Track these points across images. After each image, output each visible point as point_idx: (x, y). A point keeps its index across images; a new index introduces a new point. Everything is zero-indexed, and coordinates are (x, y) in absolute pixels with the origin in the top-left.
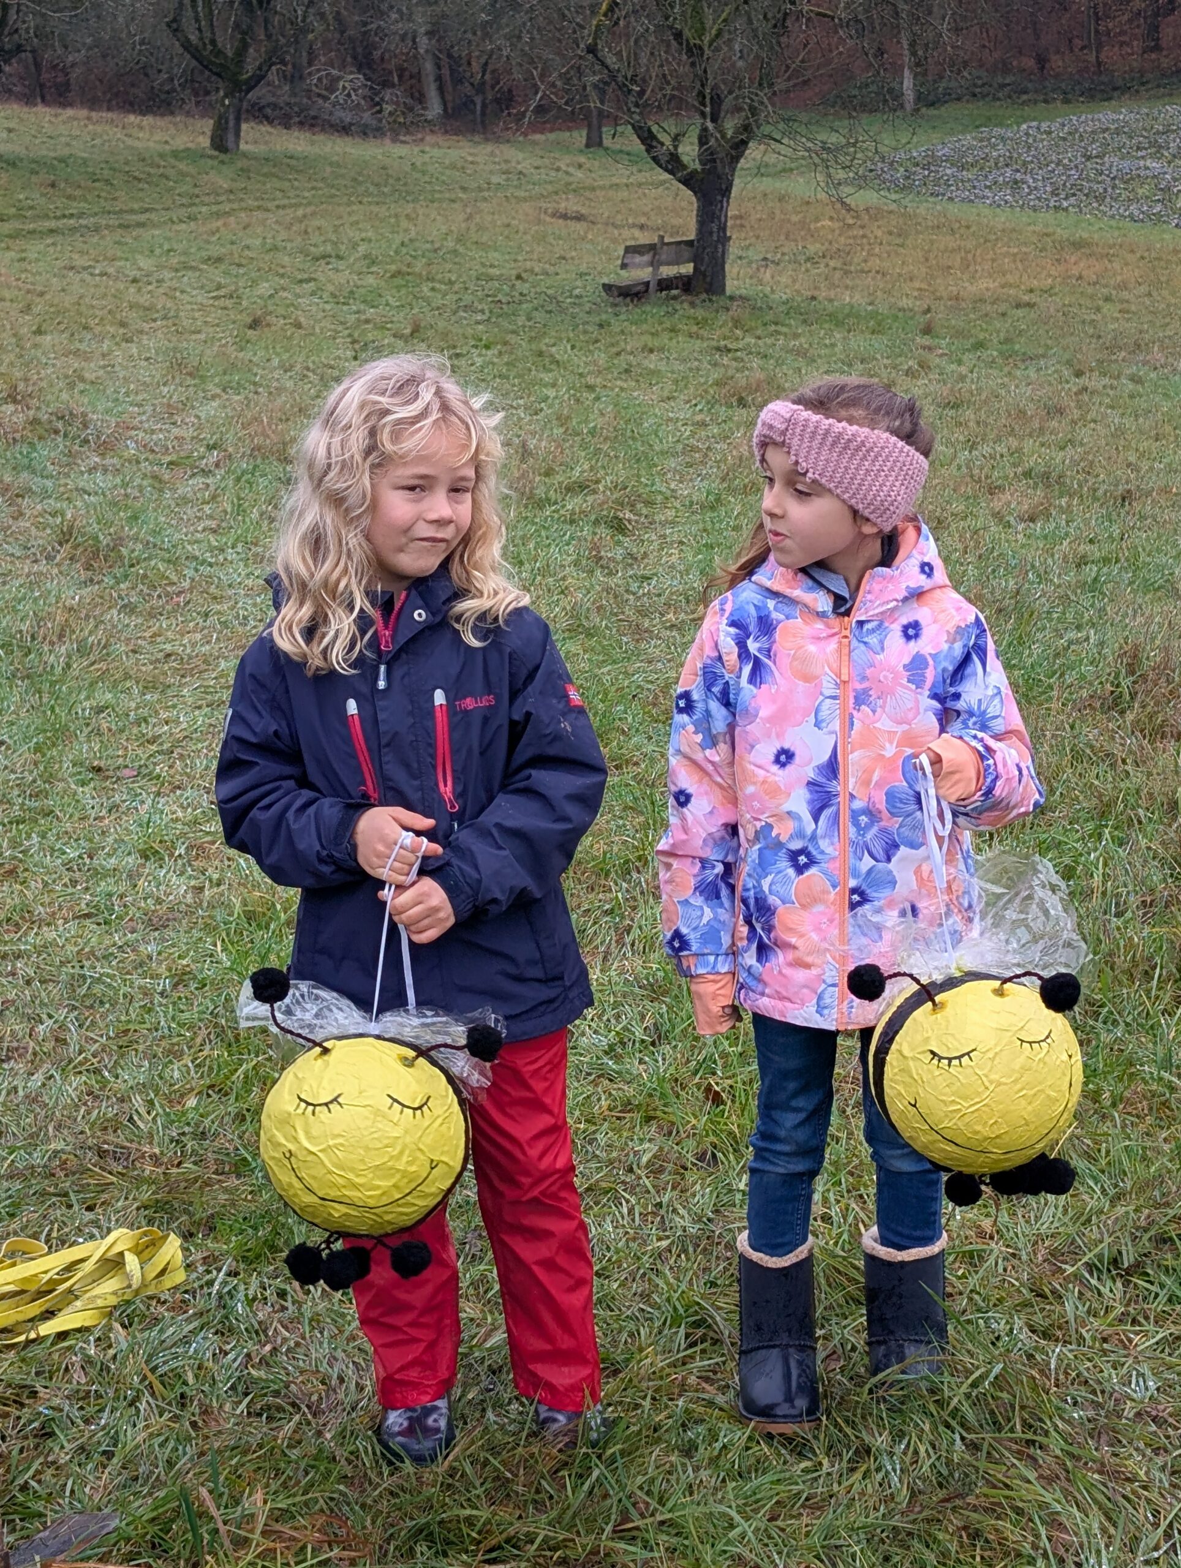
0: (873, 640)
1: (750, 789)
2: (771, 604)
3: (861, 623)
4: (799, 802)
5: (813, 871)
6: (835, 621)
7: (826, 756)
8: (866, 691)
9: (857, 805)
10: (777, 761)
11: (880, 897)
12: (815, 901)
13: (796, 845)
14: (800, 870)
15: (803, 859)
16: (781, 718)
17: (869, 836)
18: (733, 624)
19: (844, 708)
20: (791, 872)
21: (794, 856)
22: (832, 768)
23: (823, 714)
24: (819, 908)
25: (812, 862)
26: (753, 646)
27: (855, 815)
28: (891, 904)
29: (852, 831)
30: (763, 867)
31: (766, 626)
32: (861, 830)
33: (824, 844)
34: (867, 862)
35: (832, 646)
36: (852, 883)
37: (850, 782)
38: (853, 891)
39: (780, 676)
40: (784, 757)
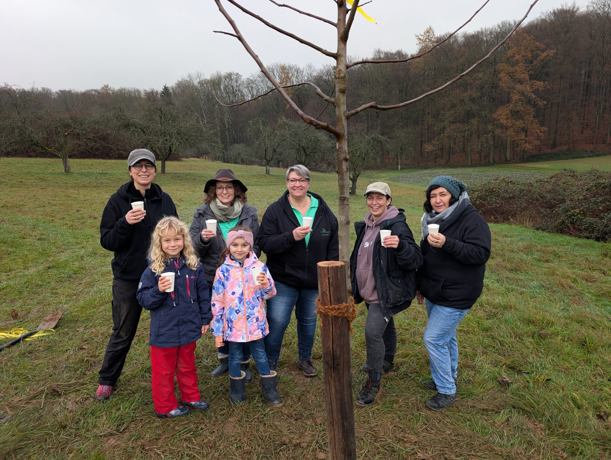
0: (248, 271)
1: (228, 300)
2: (228, 267)
3: (245, 268)
4: (237, 301)
5: (240, 313)
6: (240, 268)
7: (241, 292)
8: (247, 280)
9: (247, 300)
10: (232, 294)
11: (252, 317)
12: (241, 318)
13: (237, 309)
14: (237, 313)
15: (238, 311)
16: (232, 286)
17: (250, 306)
18: (221, 271)
19: (244, 283)
20: (236, 314)
21: (236, 311)
22: (242, 294)
23: (240, 284)
24: (241, 320)
25: (240, 312)
26: (226, 274)
27: (247, 302)
28: (254, 318)
29: (247, 305)
30: (231, 313)
31: (228, 271)
32: (248, 305)
33: (241, 308)
34: (250, 310)
35: (240, 272)
36: (247, 315)
37: (246, 296)
38: (247, 316)
39: (231, 280)
40: (233, 293)
